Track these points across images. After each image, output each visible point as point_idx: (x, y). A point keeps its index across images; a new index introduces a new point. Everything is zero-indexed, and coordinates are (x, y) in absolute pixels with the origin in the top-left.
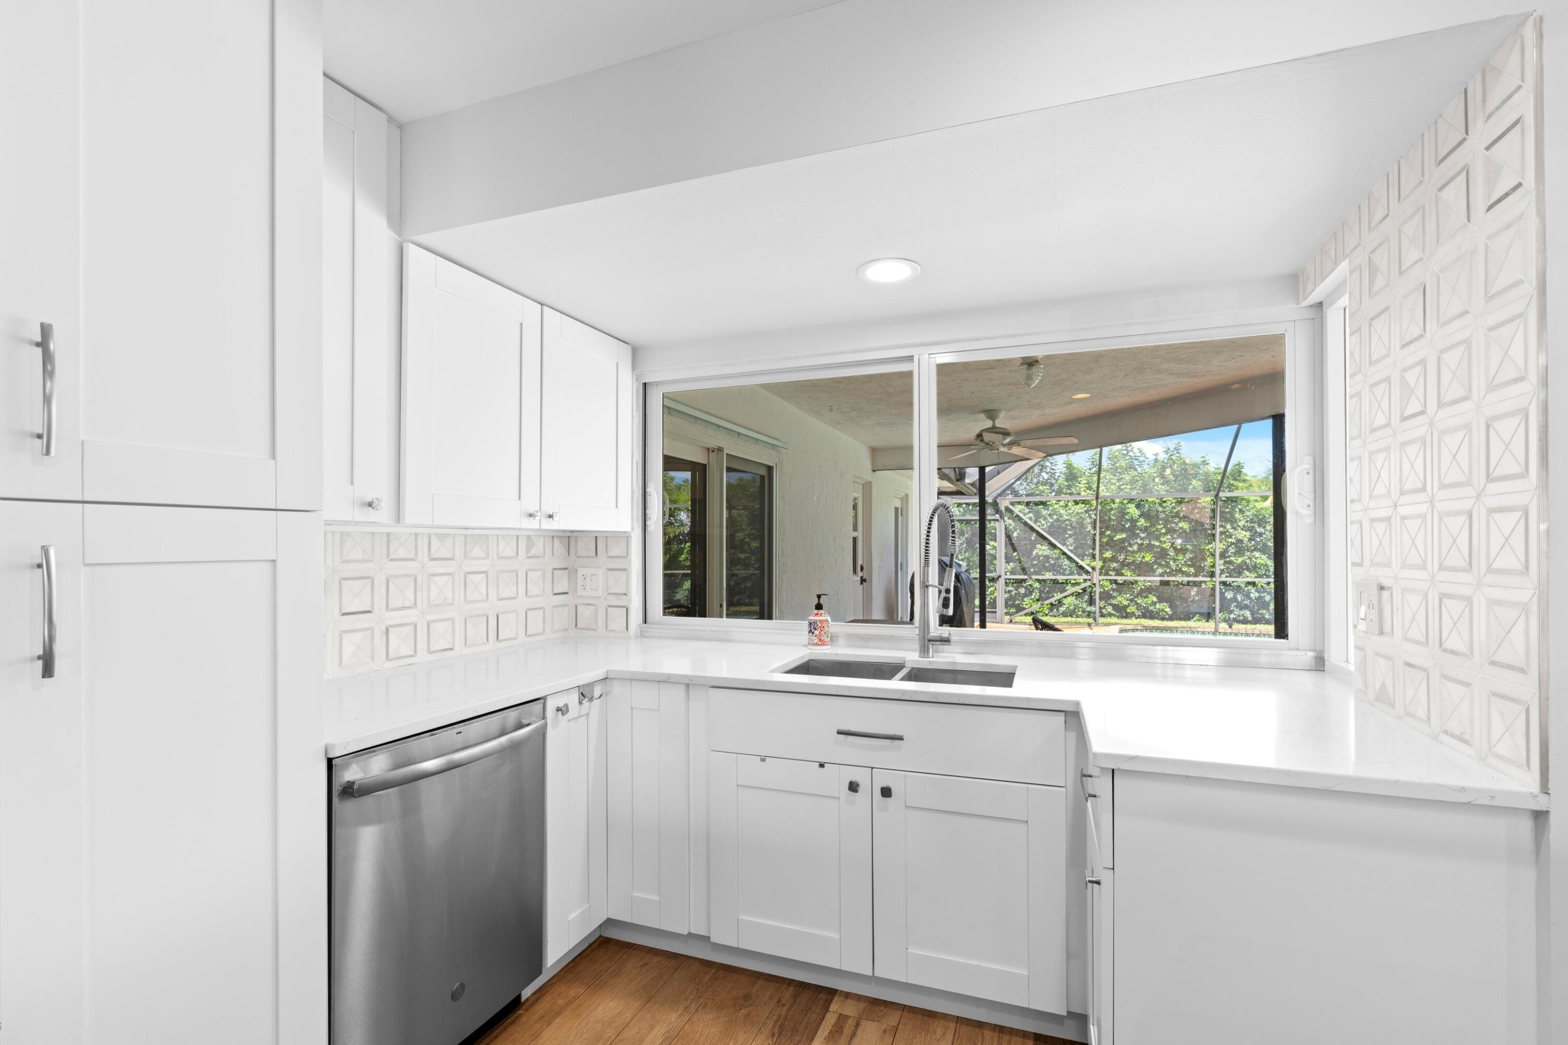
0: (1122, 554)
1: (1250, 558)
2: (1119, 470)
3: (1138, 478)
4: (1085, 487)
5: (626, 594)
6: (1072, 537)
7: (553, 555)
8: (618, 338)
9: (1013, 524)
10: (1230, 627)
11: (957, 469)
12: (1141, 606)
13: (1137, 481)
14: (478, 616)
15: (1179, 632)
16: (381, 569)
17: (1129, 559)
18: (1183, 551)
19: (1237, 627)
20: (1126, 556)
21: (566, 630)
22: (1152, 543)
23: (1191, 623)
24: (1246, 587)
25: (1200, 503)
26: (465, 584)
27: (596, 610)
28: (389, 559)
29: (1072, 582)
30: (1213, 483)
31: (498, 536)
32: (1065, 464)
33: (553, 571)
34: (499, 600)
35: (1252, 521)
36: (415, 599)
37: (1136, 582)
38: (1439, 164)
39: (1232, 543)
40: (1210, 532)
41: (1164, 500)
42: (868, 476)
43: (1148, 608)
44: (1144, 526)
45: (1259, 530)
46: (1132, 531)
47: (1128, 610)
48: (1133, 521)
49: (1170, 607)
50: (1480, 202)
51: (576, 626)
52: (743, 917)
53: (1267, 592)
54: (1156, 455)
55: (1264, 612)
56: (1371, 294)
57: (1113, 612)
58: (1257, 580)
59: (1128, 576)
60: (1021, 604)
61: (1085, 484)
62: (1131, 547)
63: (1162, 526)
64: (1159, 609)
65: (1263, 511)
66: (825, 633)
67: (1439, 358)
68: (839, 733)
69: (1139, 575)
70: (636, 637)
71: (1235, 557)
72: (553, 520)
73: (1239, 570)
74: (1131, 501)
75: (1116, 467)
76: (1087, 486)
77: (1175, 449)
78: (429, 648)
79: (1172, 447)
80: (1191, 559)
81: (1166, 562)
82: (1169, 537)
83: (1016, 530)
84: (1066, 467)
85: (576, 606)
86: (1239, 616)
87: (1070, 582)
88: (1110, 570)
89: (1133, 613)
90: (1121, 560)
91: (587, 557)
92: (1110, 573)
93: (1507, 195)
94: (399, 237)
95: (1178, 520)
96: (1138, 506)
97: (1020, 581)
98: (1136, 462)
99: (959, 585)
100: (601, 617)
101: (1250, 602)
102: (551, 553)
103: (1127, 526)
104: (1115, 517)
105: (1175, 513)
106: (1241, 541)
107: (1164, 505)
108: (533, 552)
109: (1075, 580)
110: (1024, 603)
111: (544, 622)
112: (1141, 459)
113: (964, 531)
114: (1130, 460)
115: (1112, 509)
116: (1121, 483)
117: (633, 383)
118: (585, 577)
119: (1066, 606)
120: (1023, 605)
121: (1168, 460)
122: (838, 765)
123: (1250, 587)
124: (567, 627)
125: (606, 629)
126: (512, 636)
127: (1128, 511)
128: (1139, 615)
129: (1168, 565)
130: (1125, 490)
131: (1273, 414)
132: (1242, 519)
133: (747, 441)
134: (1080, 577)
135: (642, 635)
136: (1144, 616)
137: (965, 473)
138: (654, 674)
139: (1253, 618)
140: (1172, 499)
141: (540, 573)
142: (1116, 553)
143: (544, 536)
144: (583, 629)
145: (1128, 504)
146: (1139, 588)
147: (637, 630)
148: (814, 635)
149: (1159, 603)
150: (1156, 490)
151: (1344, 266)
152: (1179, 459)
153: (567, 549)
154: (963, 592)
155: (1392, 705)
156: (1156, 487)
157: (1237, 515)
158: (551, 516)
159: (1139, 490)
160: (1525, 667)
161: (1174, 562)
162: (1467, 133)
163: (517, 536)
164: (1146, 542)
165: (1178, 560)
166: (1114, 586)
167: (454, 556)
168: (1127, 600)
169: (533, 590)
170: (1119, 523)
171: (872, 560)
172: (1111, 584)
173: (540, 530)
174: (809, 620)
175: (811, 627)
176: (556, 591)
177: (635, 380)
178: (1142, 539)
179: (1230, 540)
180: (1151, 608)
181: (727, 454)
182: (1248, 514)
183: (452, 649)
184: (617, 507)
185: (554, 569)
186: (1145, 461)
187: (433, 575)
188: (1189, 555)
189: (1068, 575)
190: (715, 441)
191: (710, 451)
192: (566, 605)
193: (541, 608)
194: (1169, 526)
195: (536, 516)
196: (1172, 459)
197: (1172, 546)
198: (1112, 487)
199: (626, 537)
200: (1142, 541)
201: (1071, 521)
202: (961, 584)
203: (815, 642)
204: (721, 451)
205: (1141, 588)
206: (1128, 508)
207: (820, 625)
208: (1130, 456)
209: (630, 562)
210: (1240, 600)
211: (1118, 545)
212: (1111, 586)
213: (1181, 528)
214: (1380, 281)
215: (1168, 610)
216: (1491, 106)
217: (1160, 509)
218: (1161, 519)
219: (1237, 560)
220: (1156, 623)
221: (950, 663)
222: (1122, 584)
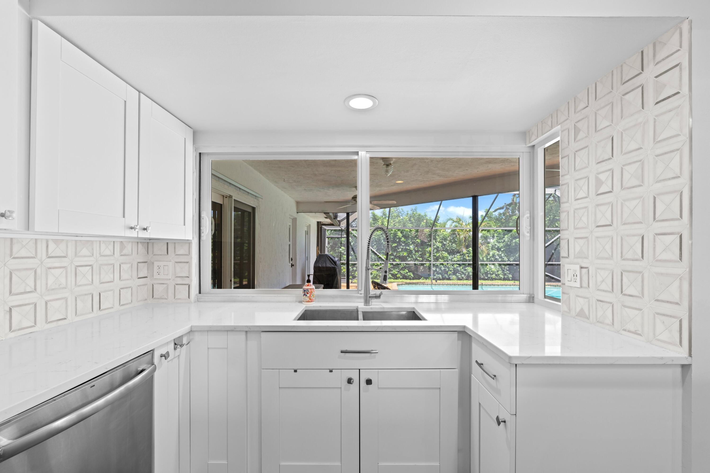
0: (395, 253)
1: (441, 254)
2: (394, 217)
3: (401, 221)
4: (381, 224)
5: (188, 277)
6: (375, 245)
7: (138, 254)
8: (186, 124)
9: (351, 239)
10: (436, 282)
11: (334, 213)
12: (402, 274)
13: (401, 222)
14: (86, 295)
15: (418, 284)
16: (5, 265)
17: (398, 255)
18: (417, 251)
19: (438, 281)
20: (397, 253)
21: (146, 300)
22: (407, 248)
23: (421, 281)
24: (440, 265)
25: (424, 232)
26: (76, 274)
27: (167, 288)
28: (12, 257)
29: (375, 265)
30: (429, 223)
31: (100, 241)
32: (372, 213)
33: (137, 264)
34: (101, 283)
35: (442, 239)
36: (35, 286)
37: (400, 264)
38: (623, 84)
39: (435, 248)
40: (427, 243)
41: (411, 230)
42: (295, 215)
43: (405, 275)
44: (404, 241)
45: (445, 243)
46: (399, 243)
47: (397, 276)
48: (400, 239)
49: (413, 274)
50: (650, 99)
51: (153, 297)
52: (282, 464)
53: (447, 267)
54: (407, 211)
55: (446, 275)
56: (576, 141)
57: (391, 277)
58: (444, 263)
59: (398, 261)
60: (354, 274)
61: (381, 222)
62: (399, 250)
63: (410, 241)
64: (409, 275)
65: (446, 235)
66: (313, 295)
67: (622, 168)
68: (342, 352)
69: (402, 261)
70: (195, 302)
71: (436, 253)
72: (147, 231)
73: (437, 259)
74: (399, 230)
75: (392, 216)
76: (382, 223)
77: (415, 209)
78: (46, 319)
79: (414, 208)
80: (421, 255)
81: (411, 256)
82: (413, 245)
83: (352, 242)
84: (372, 215)
85: (153, 285)
86: (437, 277)
87: (375, 264)
88: (390, 259)
89: (399, 277)
90: (395, 255)
91: (161, 255)
92: (391, 260)
93: (669, 97)
94: (29, 14)
95: (416, 238)
96: (401, 233)
97: (354, 264)
98: (400, 214)
99: (336, 267)
100: (171, 291)
101: (441, 272)
102: (136, 253)
103: (397, 241)
104: (392, 237)
105: (415, 236)
106: (438, 247)
107: (411, 232)
108: (124, 252)
109: (377, 263)
110: (356, 274)
111: (132, 296)
112: (402, 213)
113: (330, 242)
114: (398, 213)
115: (391, 233)
116: (395, 223)
117: (193, 152)
118: (159, 267)
119: (373, 275)
120: (355, 275)
121: (412, 214)
122: (341, 370)
123: (441, 266)
124: (147, 298)
125: (175, 298)
126: (110, 306)
127: (398, 234)
128: (401, 278)
129: (412, 257)
130: (397, 226)
131: (473, 195)
132: (438, 238)
133: (243, 193)
134: (379, 262)
135: (198, 301)
136: (403, 278)
137: (337, 216)
138: (224, 326)
139: (442, 278)
140: (414, 230)
141: (129, 265)
142: (393, 252)
143: (132, 242)
144: (158, 298)
145: (398, 231)
146: (401, 267)
147: (195, 298)
148: (307, 296)
149: (409, 272)
150: (408, 226)
151: (558, 128)
152: (416, 213)
153: (147, 250)
154: (338, 270)
155: (588, 319)
156: (408, 225)
157: (437, 237)
158: (145, 229)
159: (402, 225)
160: (679, 302)
161: (414, 256)
162: (642, 70)
163: (114, 242)
164: (404, 247)
165: (416, 255)
166: (392, 266)
167: (67, 255)
168: (397, 272)
169: (125, 276)
170: (394, 239)
171: (296, 256)
172: (391, 265)
173: (138, 238)
174: (304, 288)
175: (305, 292)
176: (139, 276)
177: (194, 151)
178: (403, 246)
179: (435, 247)
180: (406, 275)
181: (234, 199)
182: (441, 236)
183: (65, 319)
184: (184, 225)
185: (139, 263)
186: (403, 214)
187: (50, 268)
188: (420, 253)
189: (374, 261)
190: (229, 191)
191: (224, 197)
192: (146, 285)
193: (130, 287)
194: (413, 241)
195: (136, 228)
196: (414, 213)
197: (414, 249)
198: (391, 224)
199: (188, 242)
200: (403, 247)
201: (375, 238)
202: (337, 266)
203: (307, 300)
204: (231, 197)
205: (402, 267)
206: (398, 233)
207: (310, 291)
208: (398, 211)
209: (191, 258)
210: (438, 271)
211: (393, 249)
212: (391, 266)
213: (417, 242)
214: (581, 135)
215: (412, 275)
216: (659, 58)
217: (410, 234)
218: (410, 238)
219: (437, 255)
220: (408, 281)
221: (381, 308)
222: (395, 265)
